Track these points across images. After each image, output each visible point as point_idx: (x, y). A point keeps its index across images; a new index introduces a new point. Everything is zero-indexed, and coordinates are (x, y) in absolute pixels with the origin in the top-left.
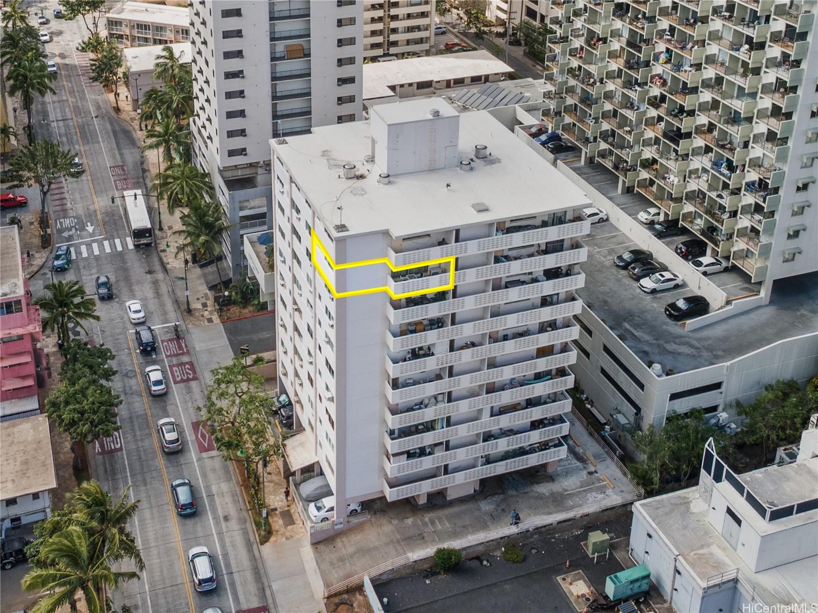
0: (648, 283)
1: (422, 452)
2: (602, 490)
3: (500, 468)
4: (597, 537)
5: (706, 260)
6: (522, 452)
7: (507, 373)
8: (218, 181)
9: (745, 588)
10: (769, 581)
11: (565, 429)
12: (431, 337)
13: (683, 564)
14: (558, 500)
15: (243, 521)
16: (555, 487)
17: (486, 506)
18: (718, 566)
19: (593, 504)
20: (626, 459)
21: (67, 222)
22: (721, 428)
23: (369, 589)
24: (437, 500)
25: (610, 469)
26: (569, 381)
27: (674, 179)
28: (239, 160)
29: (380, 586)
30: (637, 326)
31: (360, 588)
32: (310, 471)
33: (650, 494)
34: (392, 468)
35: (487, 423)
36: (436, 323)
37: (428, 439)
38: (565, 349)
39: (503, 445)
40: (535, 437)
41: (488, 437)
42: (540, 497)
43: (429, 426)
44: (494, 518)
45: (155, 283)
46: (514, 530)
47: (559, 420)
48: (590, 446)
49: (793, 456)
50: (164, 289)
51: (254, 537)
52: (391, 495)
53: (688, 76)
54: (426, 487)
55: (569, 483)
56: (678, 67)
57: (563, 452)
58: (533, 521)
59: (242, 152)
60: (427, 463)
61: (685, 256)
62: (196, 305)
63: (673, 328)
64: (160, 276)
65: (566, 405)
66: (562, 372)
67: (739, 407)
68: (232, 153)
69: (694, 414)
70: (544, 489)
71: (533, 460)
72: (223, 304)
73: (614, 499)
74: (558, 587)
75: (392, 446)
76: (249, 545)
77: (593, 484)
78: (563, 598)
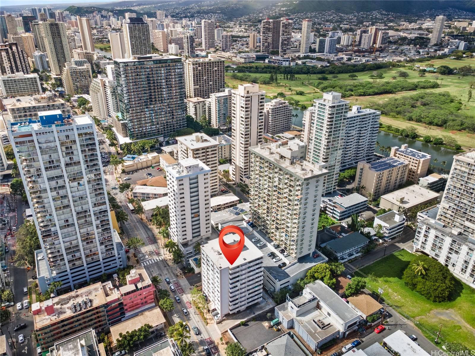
0: (274, 260)
1: (236, 304)
2: (269, 305)
3: (250, 304)
4: (269, 314)
5: (285, 254)
6: (254, 300)
7: (251, 287)
8: (180, 245)
9: (294, 320)
10: (298, 318)
11: (261, 295)
12: (237, 284)
13: (284, 318)
14: (261, 308)
15: (202, 322)
16: (260, 306)
17: (248, 311)
18: (290, 317)
19: (268, 308)
20: (273, 298)
21: (141, 255)
22: (290, 289)
23: (229, 331)
24: (239, 312)
25: (270, 301)
26: (262, 286)
27: (278, 237)
28: (185, 240)
29: (231, 329)
30: (273, 270)
31: (227, 331)
32: (214, 310)
33: (278, 304)
34: (231, 308)
35: (248, 296)
36: (238, 281)
37: (237, 301)
38: (261, 276)
39: (250, 300)
40: (256, 297)
41: (248, 299)
42: (258, 308)
43: (237, 299)
44: (250, 314)
45: (167, 269)
46: (253, 315)
47: (260, 293)
48: (266, 296)
49: (302, 294)
50: (170, 271)
51: (205, 324)
52: (231, 313)
53: (279, 217)
54: (237, 310)
55: (263, 304)
56: (277, 215)
57: (261, 299)
58: (257, 313)
59: (186, 238)
60: (237, 306)
61: (281, 253)
62: (179, 274)
63: (280, 270)
64: (168, 267)
65: (262, 290)
66: (260, 285)
67: (292, 284)
68: (183, 239)
69: (284, 287)
70: (258, 306)
71: (256, 301)
72: (185, 273)
73: (271, 306)
74: (262, 325)
75: (231, 304)
76: (204, 326)
77: (267, 304)
78: (264, 327)
